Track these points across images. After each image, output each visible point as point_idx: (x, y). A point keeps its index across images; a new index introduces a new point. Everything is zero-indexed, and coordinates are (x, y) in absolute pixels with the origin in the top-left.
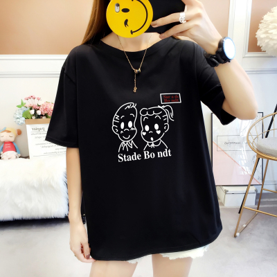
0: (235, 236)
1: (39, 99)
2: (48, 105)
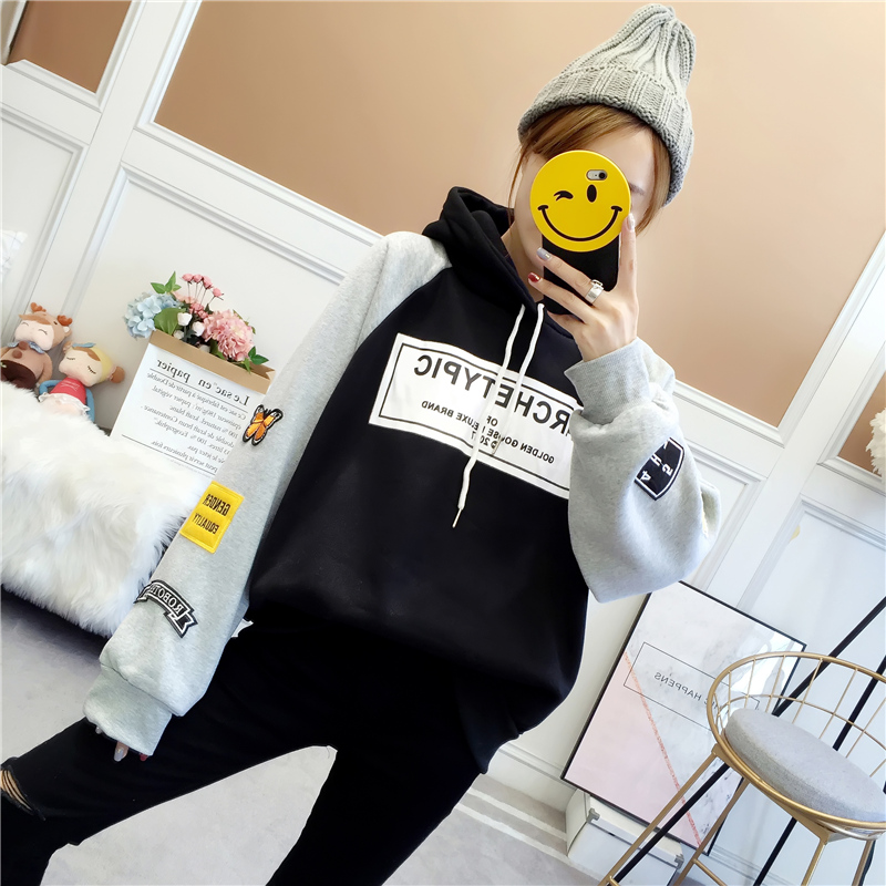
1: (216, 294)
2: (233, 322)
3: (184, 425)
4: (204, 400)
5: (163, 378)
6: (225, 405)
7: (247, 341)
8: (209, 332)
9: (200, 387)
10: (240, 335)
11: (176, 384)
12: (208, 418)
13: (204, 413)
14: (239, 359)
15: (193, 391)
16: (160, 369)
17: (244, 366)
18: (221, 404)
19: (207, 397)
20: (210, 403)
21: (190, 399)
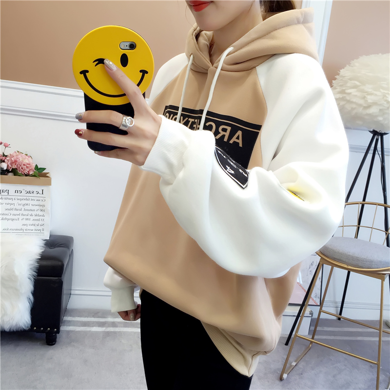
0: (281, 379)
2: (20, 156)
3: (15, 215)
4: (21, 200)
6: (33, 198)
7: (31, 163)
8: (10, 166)
9: (16, 194)
10: (26, 161)
11: (3, 197)
12: (26, 207)
13: (24, 205)
14: (31, 173)
15: (13, 197)
17: (34, 176)
18: (30, 198)
19: (22, 198)
20: (25, 199)
21: (14, 202)
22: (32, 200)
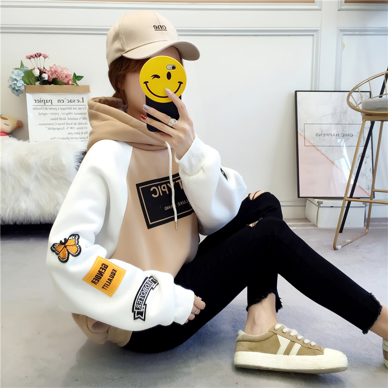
0: (335, 249)
1: (45, 57)
3: (59, 124)
4: (64, 109)
5: (40, 107)
6: (75, 107)
8: (50, 76)
9: (59, 104)
11: (48, 107)
12: (70, 116)
13: (67, 114)
15: (57, 107)
16: (37, 104)
18: (72, 107)
19: (64, 107)
20: (67, 109)
21: (57, 111)
22: (74, 109)
